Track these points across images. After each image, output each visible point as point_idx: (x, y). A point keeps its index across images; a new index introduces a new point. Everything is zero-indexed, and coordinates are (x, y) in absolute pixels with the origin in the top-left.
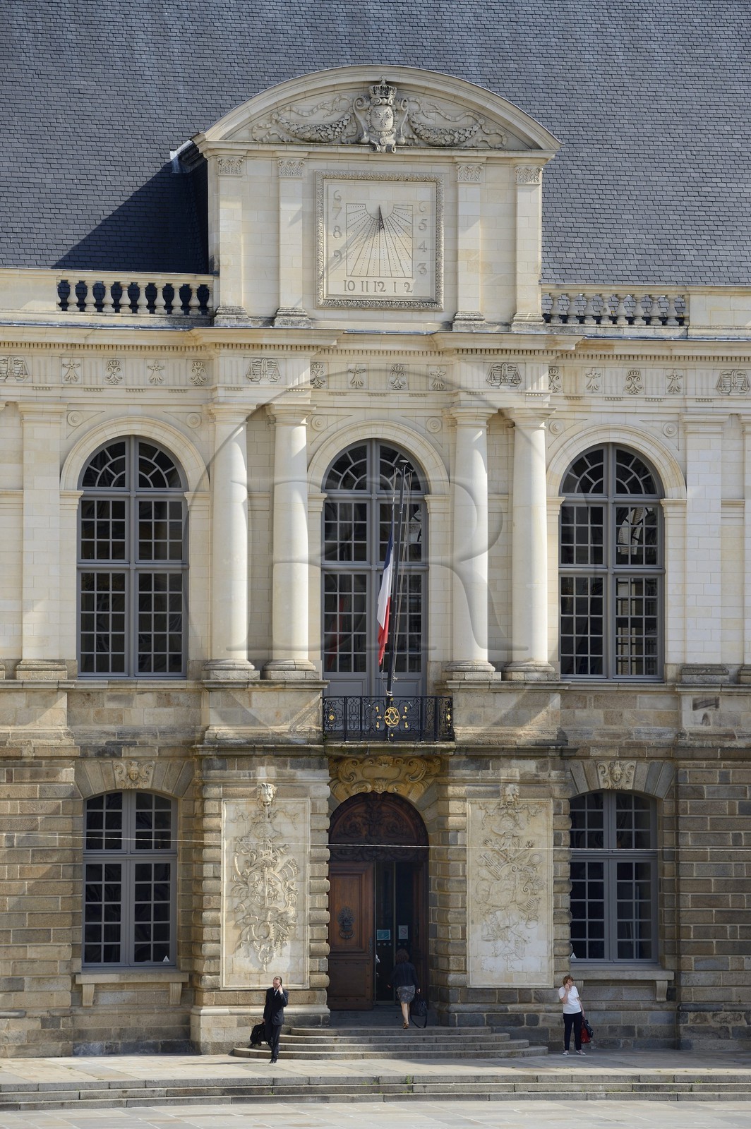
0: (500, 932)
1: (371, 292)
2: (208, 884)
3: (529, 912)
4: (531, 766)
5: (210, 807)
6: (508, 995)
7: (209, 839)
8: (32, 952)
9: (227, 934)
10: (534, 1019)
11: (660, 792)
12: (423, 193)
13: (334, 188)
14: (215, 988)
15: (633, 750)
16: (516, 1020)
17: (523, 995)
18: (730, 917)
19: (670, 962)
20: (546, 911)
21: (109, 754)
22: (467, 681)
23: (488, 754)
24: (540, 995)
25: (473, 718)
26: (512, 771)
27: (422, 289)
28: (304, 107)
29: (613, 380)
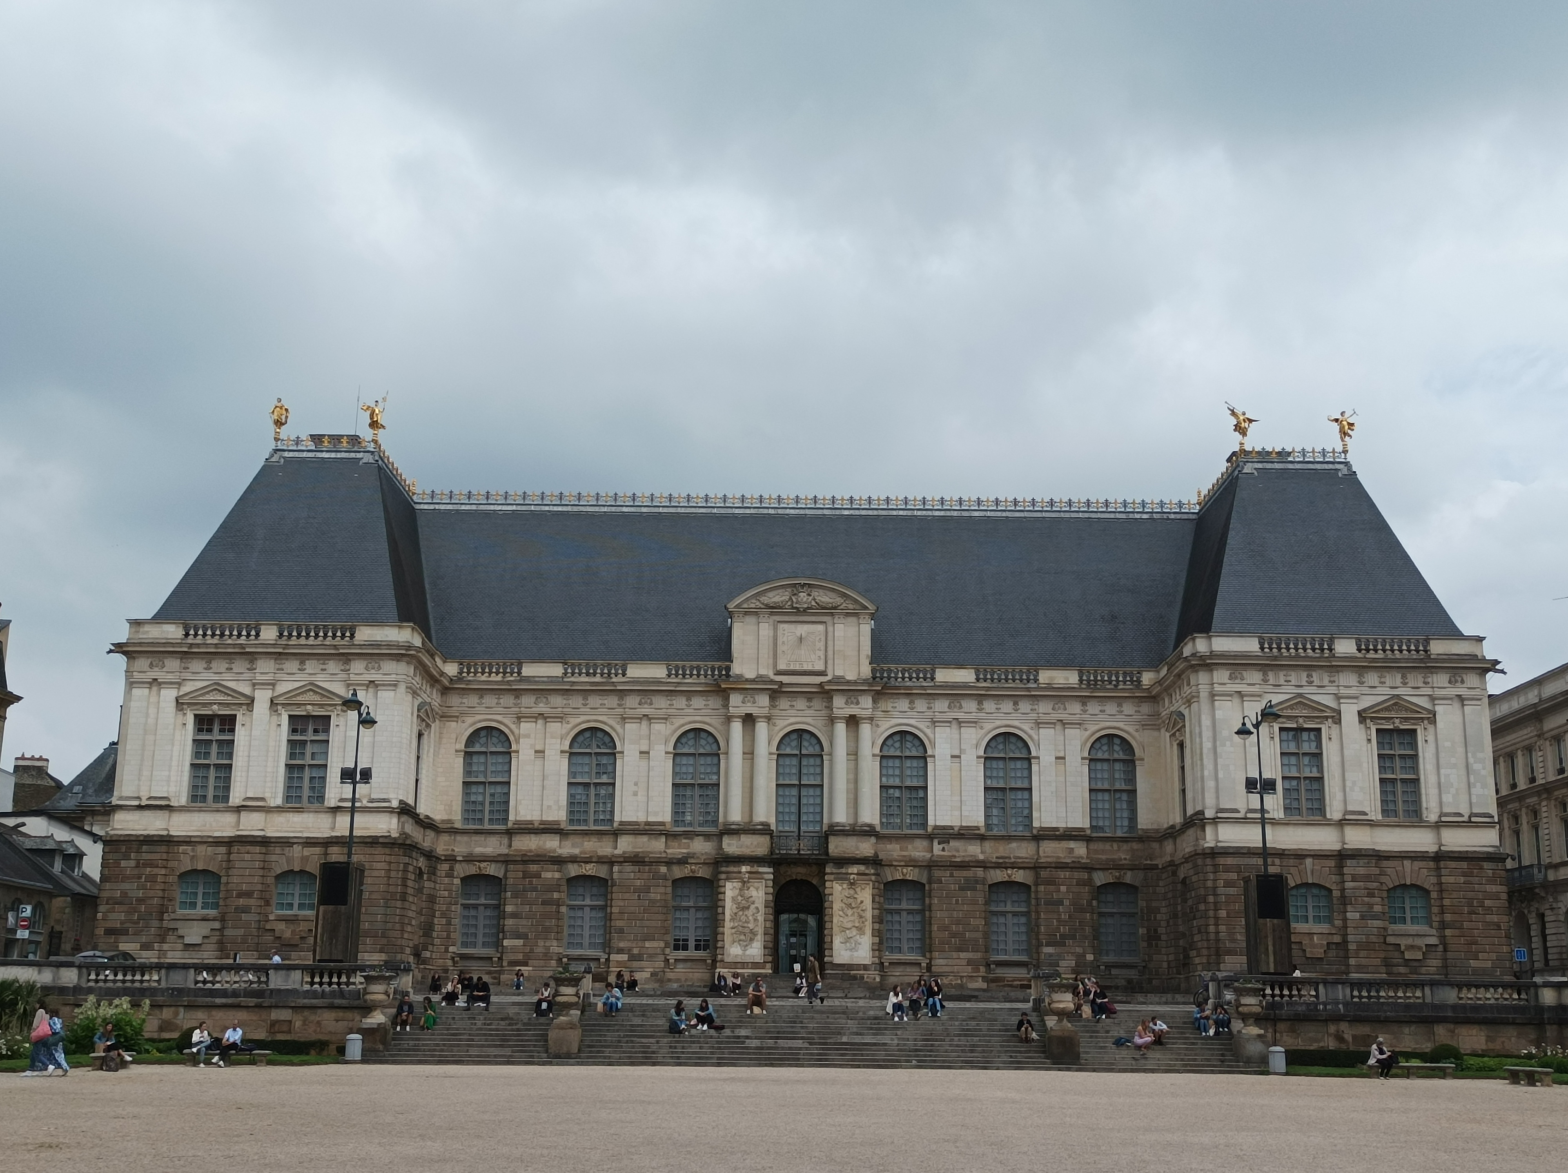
0: (848, 940)
1: (797, 667)
2: (720, 917)
3: (861, 930)
4: (862, 868)
5: (721, 883)
6: (850, 967)
7: (721, 896)
8: (647, 944)
9: (728, 938)
10: (862, 977)
11: (924, 881)
12: (821, 628)
13: (782, 626)
14: (722, 961)
15: (912, 863)
16: (854, 978)
17: (858, 967)
18: (954, 935)
19: (928, 955)
20: (868, 931)
21: (683, 861)
22: (835, 830)
23: (844, 861)
24: (865, 967)
25: (837, 846)
26: (854, 869)
27: (819, 666)
28: (771, 594)
29: (903, 704)
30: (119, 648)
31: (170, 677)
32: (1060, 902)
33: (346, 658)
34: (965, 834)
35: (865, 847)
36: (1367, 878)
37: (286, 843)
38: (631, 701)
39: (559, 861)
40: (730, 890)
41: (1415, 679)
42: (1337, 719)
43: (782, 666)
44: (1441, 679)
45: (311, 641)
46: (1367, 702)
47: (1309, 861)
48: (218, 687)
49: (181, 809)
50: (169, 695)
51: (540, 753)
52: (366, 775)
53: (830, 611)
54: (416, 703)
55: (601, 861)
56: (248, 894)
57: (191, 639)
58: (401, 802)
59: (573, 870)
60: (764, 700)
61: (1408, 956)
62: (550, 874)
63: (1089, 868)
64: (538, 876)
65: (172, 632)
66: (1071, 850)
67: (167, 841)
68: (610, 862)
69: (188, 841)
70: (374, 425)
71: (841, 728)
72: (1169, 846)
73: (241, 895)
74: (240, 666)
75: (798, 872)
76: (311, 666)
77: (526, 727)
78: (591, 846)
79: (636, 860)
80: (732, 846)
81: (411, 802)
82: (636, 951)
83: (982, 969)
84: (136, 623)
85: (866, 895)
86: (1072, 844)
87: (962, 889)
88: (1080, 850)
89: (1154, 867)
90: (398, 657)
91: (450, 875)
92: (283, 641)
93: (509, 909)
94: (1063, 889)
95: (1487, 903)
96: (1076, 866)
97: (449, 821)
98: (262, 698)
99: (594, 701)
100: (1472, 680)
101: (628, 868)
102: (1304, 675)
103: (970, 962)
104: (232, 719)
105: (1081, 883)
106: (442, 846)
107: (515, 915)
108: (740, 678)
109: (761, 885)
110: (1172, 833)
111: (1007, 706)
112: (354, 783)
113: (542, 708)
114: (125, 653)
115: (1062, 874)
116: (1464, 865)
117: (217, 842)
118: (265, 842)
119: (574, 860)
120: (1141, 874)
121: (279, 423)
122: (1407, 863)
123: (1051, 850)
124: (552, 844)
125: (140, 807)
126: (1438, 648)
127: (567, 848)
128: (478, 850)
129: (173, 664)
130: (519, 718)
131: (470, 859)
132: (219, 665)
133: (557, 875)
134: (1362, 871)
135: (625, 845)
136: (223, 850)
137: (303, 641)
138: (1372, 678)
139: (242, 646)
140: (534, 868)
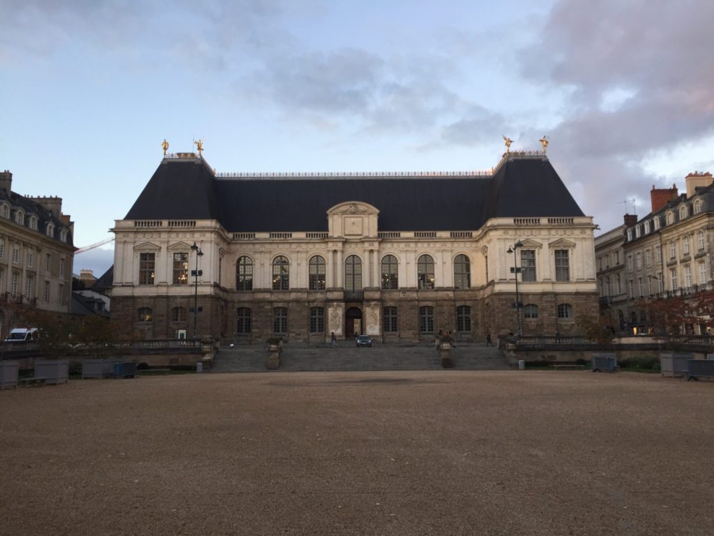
0: (371, 327)
1: (352, 233)
2: (327, 320)
3: (376, 324)
4: (376, 302)
5: (327, 308)
6: (372, 336)
7: (327, 313)
8: (302, 330)
9: (330, 327)
10: (376, 340)
11: (398, 306)
12: (360, 219)
13: (346, 219)
15: (393, 300)
17: (375, 336)
20: (378, 324)
21: (314, 301)
22: (366, 289)
23: (369, 300)
24: (377, 336)
25: (367, 295)
26: (373, 303)
27: (360, 233)
28: (342, 207)
29: (389, 245)
30: (112, 230)
31: (131, 240)
32: (444, 313)
33: (193, 232)
34: (411, 290)
35: (377, 295)
36: (550, 302)
37: (175, 297)
38: (293, 246)
39: (271, 302)
40: (330, 311)
41: (568, 232)
42: (541, 246)
43: (347, 233)
44: (577, 232)
45: (180, 226)
46: (552, 241)
47: (531, 296)
48: (147, 243)
49: (137, 286)
50: (130, 247)
51: (262, 265)
52: (201, 273)
53: (364, 212)
54: (219, 247)
55: (285, 301)
56: (163, 316)
57: (137, 227)
58: (214, 283)
59: (276, 305)
60: (340, 245)
61: (565, 328)
62: (268, 307)
63: (455, 301)
64: (263, 307)
65: (131, 223)
66: (448, 295)
67: (133, 298)
68: (288, 302)
69: (140, 297)
70: (199, 149)
71: (367, 254)
72: (482, 292)
73: (160, 316)
74: (155, 235)
75: (353, 305)
76: (181, 235)
77: (257, 256)
78: (281, 296)
79: (297, 301)
80: (330, 296)
81: (218, 282)
82: (298, 332)
83: (418, 336)
84: (117, 221)
85: (377, 312)
86: (448, 293)
87: (411, 309)
88: (451, 294)
89: (477, 300)
90: (212, 232)
91: (233, 307)
92: (170, 227)
93: (254, 319)
94: (445, 308)
95: (593, 309)
96: (450, 300)
97: (232, 289)
98: (164, 247)
99: (281, 246)
100: (588, 232)
101: (294, 304)
102: (530, 232)
103: (413, 334)
104: (154, 255)
105: (452, 306)
106: (229, 297)
107: (256, 321)
108: (332, 237)
109: (341, 309)
110: (483, 288)
111: (426, 245)
112: (197, 276)
113: (263, 249)
114: (114, 232)
115: (445, 303)
116: (584, 296)
117: (151, 297)
118: (167, 297)
119: (276, 301)
120: (472, 302)
121: (165, 149)
122: (565, 296)
123: (441, 294)
124: (268, 296)
125: (123, 286)
126: (577, 220)
127: (273, 298)
128: (242, 299)
129: (131, 235)
130: (255, 252)
131: (240, 302)
132: (148, 235)
133: (270, 307)
134: (549, 299)
135: (293, 296)
136: (152, 300)
137: (177, 227)
138: (553, 232)
139: (155, 229)
140: (262, 305)
